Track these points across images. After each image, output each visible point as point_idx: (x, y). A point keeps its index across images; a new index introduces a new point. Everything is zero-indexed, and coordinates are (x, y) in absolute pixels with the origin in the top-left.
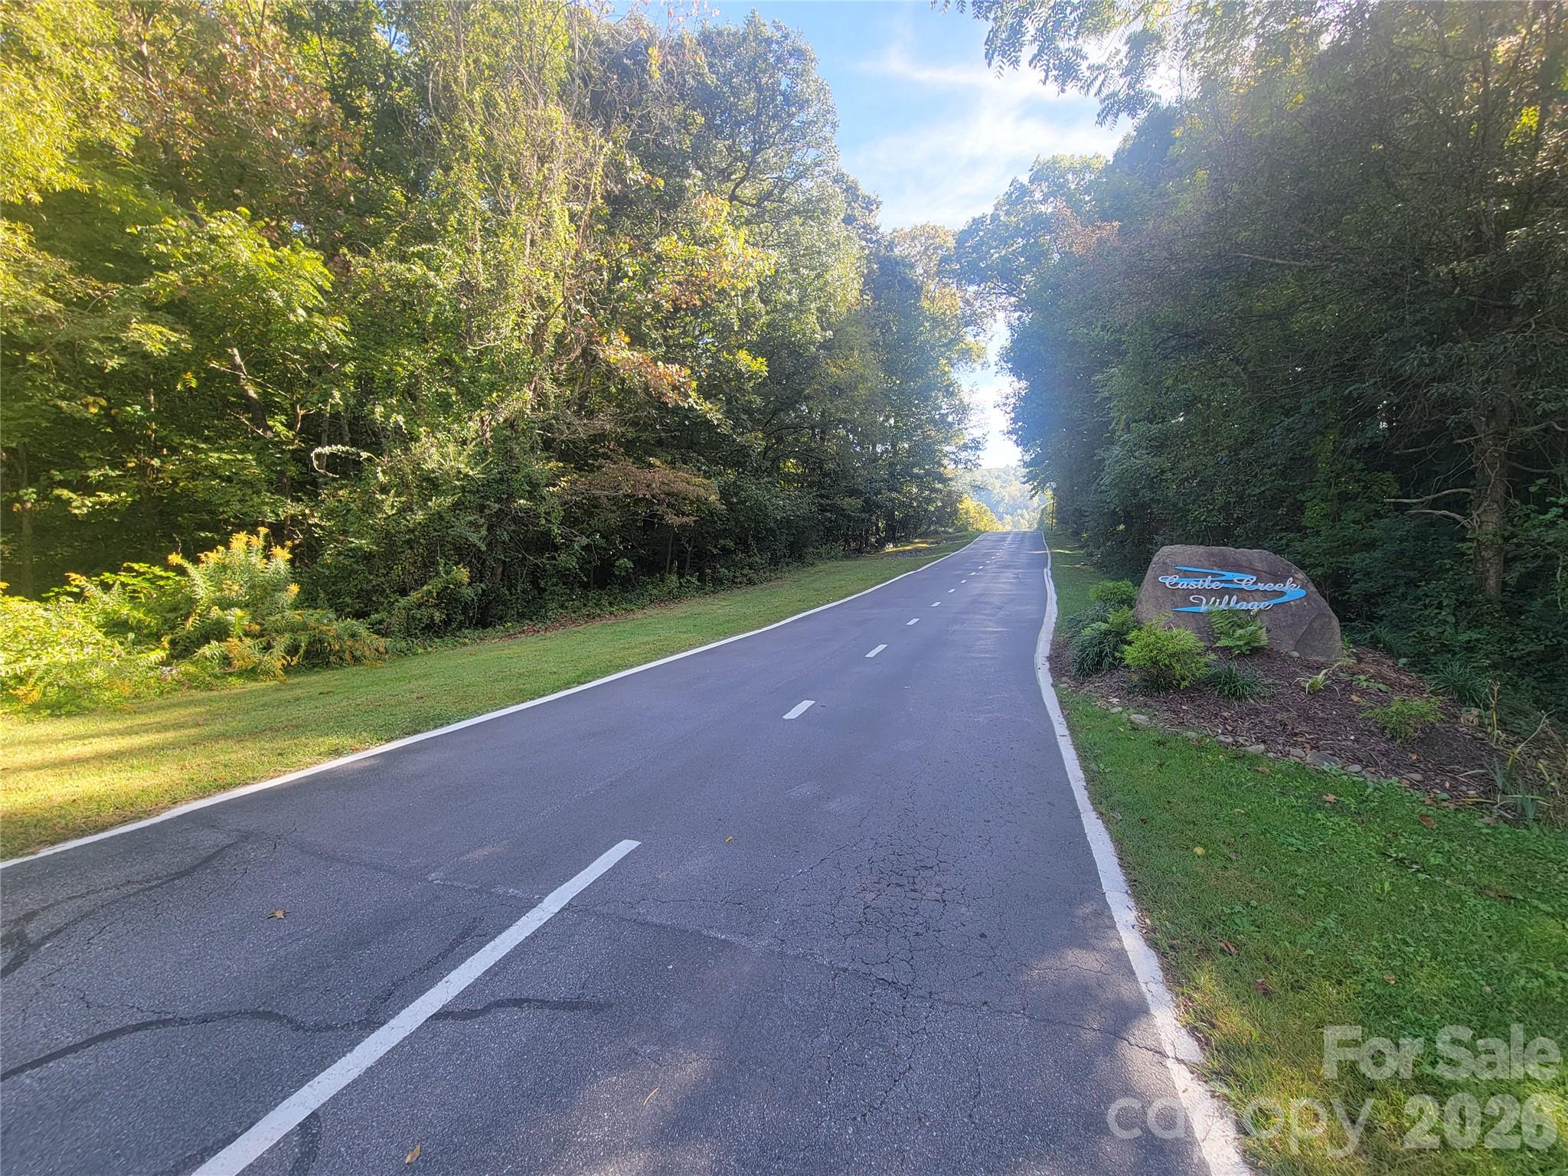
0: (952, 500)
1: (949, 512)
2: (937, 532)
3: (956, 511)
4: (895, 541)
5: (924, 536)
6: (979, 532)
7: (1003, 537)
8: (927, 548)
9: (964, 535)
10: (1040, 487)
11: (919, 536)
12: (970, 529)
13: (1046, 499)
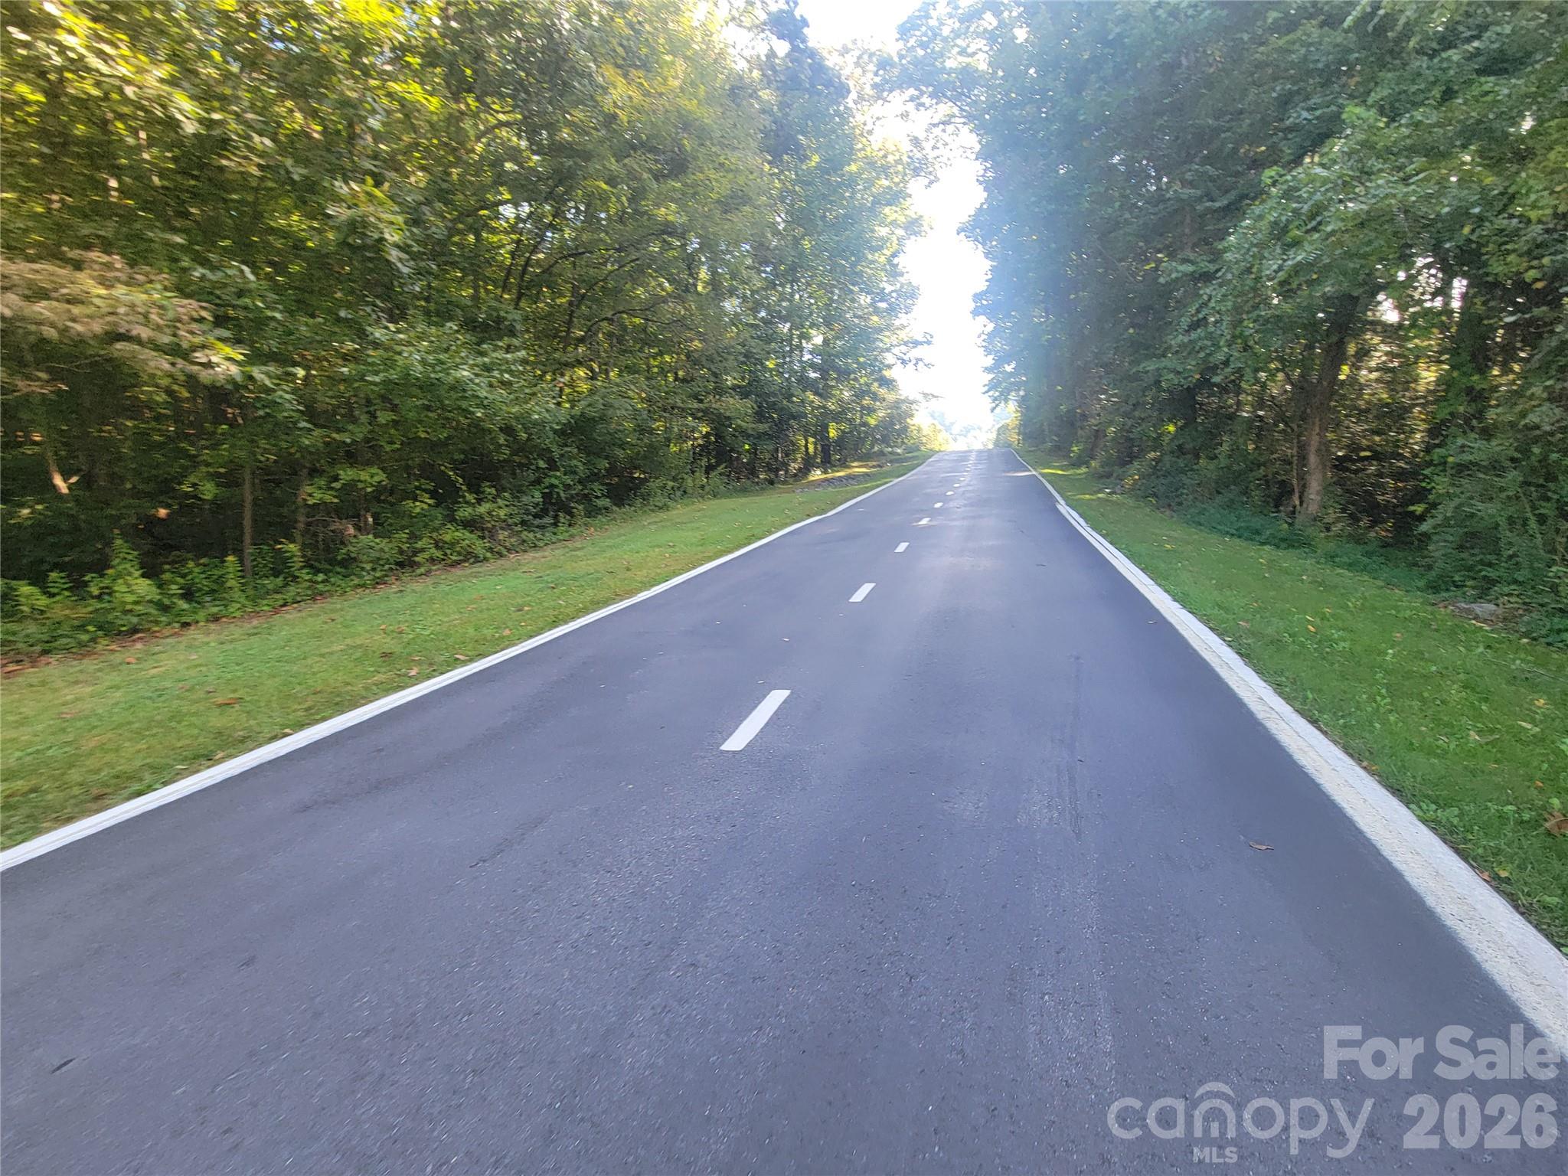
0: (899, 415)
1: (895, 429)
2: (882, 453)
3: (905, 429)
4: (826, 463)
5: (864, 458)
6: (933, 453)
7: (963, 457)
8: (866, 474)
9: (915, 456)
10: (1004, 397)
11: (860, 459)
12: (923, 448)
13: (1010, 413)
